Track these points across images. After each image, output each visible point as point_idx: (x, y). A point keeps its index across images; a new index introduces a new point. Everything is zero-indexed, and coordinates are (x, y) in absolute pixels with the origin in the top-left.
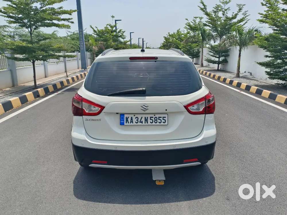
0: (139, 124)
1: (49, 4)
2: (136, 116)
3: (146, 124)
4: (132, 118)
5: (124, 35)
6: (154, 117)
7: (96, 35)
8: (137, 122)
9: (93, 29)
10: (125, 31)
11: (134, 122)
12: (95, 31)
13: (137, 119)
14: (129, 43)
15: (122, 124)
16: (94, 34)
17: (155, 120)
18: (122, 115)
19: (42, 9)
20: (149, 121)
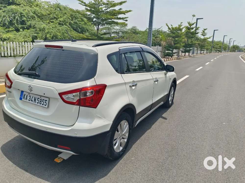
0: (30, 102)
1: (111, 7)
2: (30, 95)
3: (34, 103)
4: (27, 95)
5: (205, 32)
6: (40, 98)
7: (170, 31)
8: (29, 99)
9: (168, 26)
10: (207, 29)
11: (28, 99)
12: (169, 28)
13: (30, 97)
14: (211, 40)
15: (21, 99)
16: (169, 31)
17: (40, 101)
18: (22, 92)
19: (107, 11)
20: (37, 101)
